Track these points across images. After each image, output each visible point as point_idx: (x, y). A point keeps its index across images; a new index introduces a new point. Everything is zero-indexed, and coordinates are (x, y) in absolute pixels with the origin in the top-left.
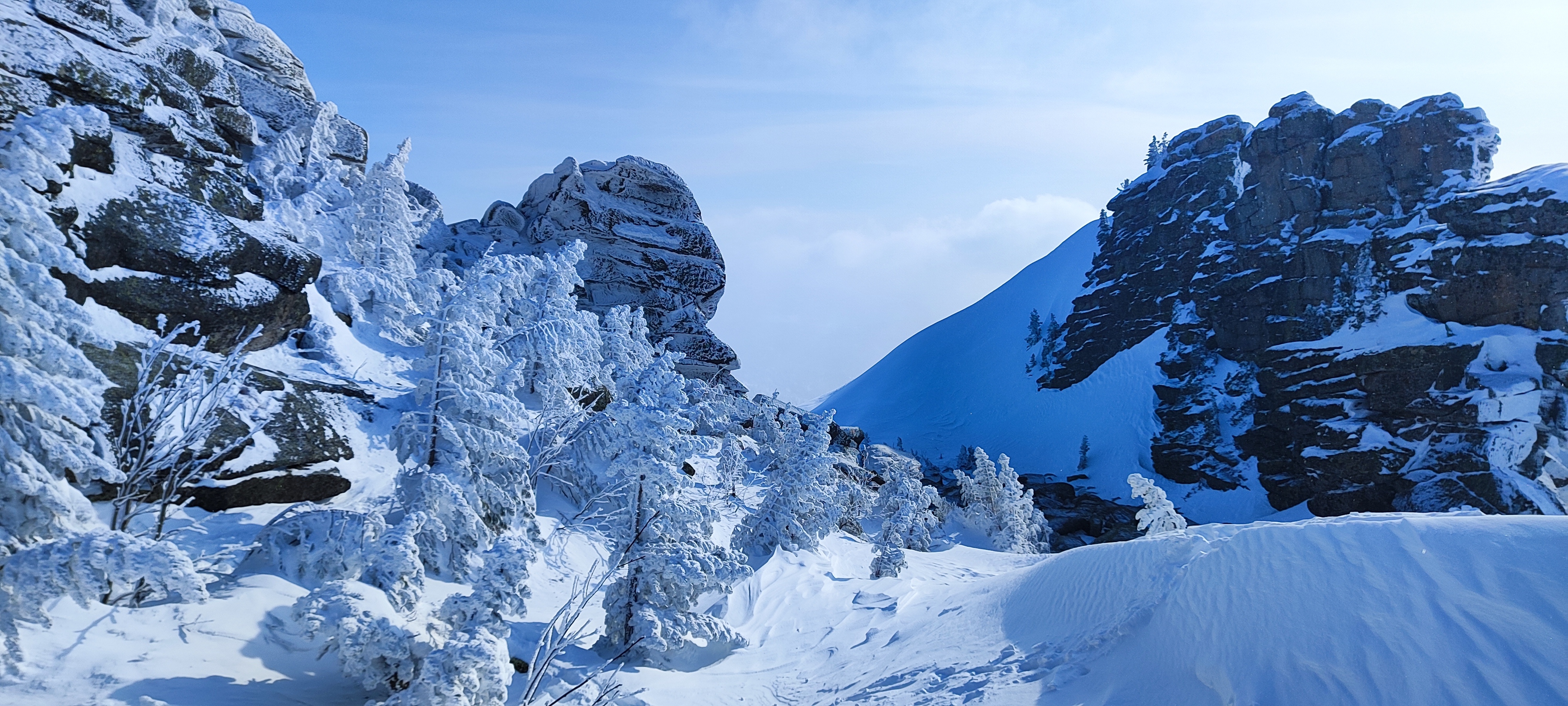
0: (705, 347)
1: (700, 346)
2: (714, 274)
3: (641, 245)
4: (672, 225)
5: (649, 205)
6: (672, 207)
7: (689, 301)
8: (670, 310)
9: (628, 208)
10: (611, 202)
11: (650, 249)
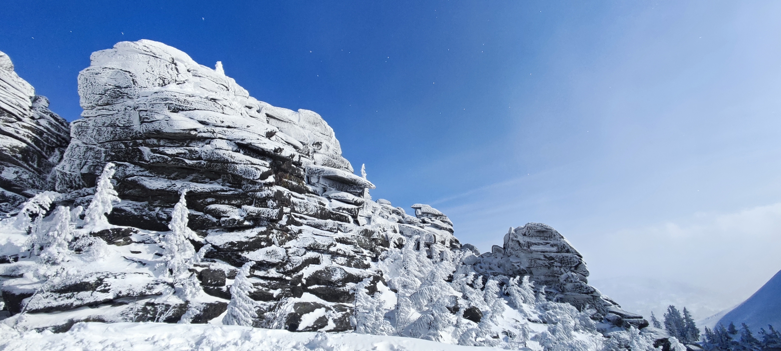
0: (579, 288)
1: (577, 288)
2: (575, 259)
3: (542, 252)
4: (552, 243)
5: (542, 238)
6: (550, 237)
7: (568, 270)
8: (560, 274)
9: (533, 240)
10: (527, 239)
11: (545, 253)
